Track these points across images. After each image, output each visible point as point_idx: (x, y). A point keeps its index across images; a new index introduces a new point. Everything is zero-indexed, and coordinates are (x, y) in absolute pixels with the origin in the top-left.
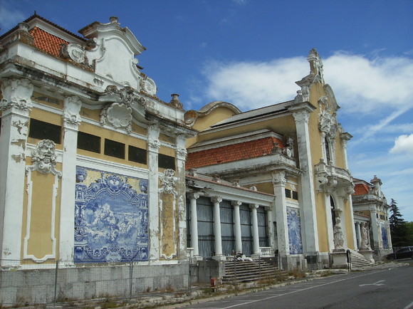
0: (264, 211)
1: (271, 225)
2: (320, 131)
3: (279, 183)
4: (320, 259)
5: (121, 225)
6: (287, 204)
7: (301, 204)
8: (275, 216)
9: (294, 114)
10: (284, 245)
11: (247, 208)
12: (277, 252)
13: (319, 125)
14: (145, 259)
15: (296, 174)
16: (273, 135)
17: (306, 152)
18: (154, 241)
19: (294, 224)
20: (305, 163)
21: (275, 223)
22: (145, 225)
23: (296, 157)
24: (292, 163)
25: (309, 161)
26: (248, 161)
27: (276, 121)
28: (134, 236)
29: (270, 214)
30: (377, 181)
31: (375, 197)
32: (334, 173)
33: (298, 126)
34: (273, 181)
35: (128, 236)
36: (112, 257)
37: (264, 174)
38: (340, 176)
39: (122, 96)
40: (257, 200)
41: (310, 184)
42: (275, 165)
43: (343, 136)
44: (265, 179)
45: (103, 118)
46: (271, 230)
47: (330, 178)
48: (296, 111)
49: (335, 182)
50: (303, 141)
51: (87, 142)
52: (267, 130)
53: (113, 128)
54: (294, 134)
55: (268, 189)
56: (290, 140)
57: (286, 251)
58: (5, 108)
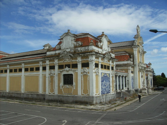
0: (125, 77)
1: (127, 81)
2: (139, 52)
3: (130, 69)
4: (138, 91)
5: (106, 85)
6: (131, 75)
7: (134, 75)
8: (128, 78)
9: (133, 48)
10: (131, 87)
11: (122, 77)
12: (128, 89)
13: (139, 50)
14: (110, 93)
15: (133, 66)
16: (127, 54)
17: (136, 60)
18: (111, 88)
19: (132, 80)
20: (136, 63)
21: (128, 80)
22: (110, 84)
23: (133, 61)
24: (132, 63)
25: (137, 62)
26: (120, 62)
27: (128, 50)
28: (108, 87)
29: (127, 78)
30: (150, 64)
31: (150, 69)
32: (143, 66)
33: (134, 52)
34: (128, 69)
35: (107, 87)
36: (106, 93)
37: (125, 66)
38: (144, 66)
39: (108, 55)
40: (125, 74)
41: (137, 69)
42: (129, 64)
43: (144, 52)
44: (126, 68)
45: (104, 60)
46: (127, 83)
47: (142, 67)
48: (134, 47)
49: (143, 68)
50: (136, 56)
51: (102, 66)
52: (125, 53)
53: (106, 62)
54: (133, 54)
55: (127, 71)
56: (132, 56)
57: (131, 89)
58: (90, 61)
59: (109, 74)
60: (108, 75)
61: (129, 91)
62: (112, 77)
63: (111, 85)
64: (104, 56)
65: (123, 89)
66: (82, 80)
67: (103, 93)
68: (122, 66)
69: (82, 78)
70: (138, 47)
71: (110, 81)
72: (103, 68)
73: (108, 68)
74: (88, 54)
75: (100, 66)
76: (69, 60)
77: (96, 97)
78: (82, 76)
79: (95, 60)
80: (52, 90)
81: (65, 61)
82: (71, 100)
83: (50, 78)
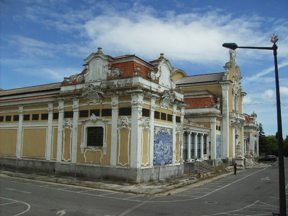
0: (205, 136)
1: (208, 143)
2: (233, 93)
3: (214, 123)
4: (229, 161)
5: (165, 149)
6: (216, 133)
7: (222, 133)
8: (210, 139)
9: (222, 85)
10: (214, 154)
11: (199, 135)
12: (210, 157)
13: (233, 89)
14: (171, 163)
15: (221, 118)
16: (210, 96)
17: (226, 106)
18: (174, 155)
19: (218, 143)
20: (226, 112)
21: (210, 142)
22: (171, 148)
23: (221, 108)
24: (219, 111)
25: (227, 110)
26: (197, 110)
27: (212, 88)
28: (169, 153)
29: (208, 138)
30: (254, 115)
31: (253, 125)
32: (239, 117)
33: (223, 92)
34: (211, 121)
35: (167, 153)
36: (163, 163)
37: (206, 117)
38: (241, 118)
39: (169, 94)
40: (204, 132)
41: (227, 123)
42: (212, 113)
43: (242, 94)
44: (206, 120)
45: (161, 104)
46: (208, 146)
47: (236, 119)
48: (223, 84)
49: (239, 122)
50: (225, 100)
51: (157, 115)
52: (207, 93)
53: (164, 108)
54: (221, 96)
55: (208, 126)
56: (219, 99)
57: (214, 157)
58: (134, 105)
59: (171, 130)
60: (168, 131)
61: (210, 161)
62: (177, 135)
63: (174, 149)
64: (161, 97)
65: (199, 157)
66: (118, 139)
67: (156, 163)
68: (201, 117)
69: (118, 134)
70: (229, 84)
71: (172, 143)
72: (159, 119)
73: (170, 118)
74: (130, 91)
75: (152, 114)
76: (97, 102)
77: (143, 170)
78: (119, 131)
79: (143, 103)
80: (67, 155)
81: (91, 104)
82: (98, 173)
83: (64, 134)
